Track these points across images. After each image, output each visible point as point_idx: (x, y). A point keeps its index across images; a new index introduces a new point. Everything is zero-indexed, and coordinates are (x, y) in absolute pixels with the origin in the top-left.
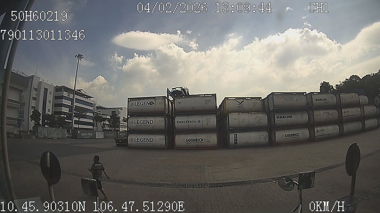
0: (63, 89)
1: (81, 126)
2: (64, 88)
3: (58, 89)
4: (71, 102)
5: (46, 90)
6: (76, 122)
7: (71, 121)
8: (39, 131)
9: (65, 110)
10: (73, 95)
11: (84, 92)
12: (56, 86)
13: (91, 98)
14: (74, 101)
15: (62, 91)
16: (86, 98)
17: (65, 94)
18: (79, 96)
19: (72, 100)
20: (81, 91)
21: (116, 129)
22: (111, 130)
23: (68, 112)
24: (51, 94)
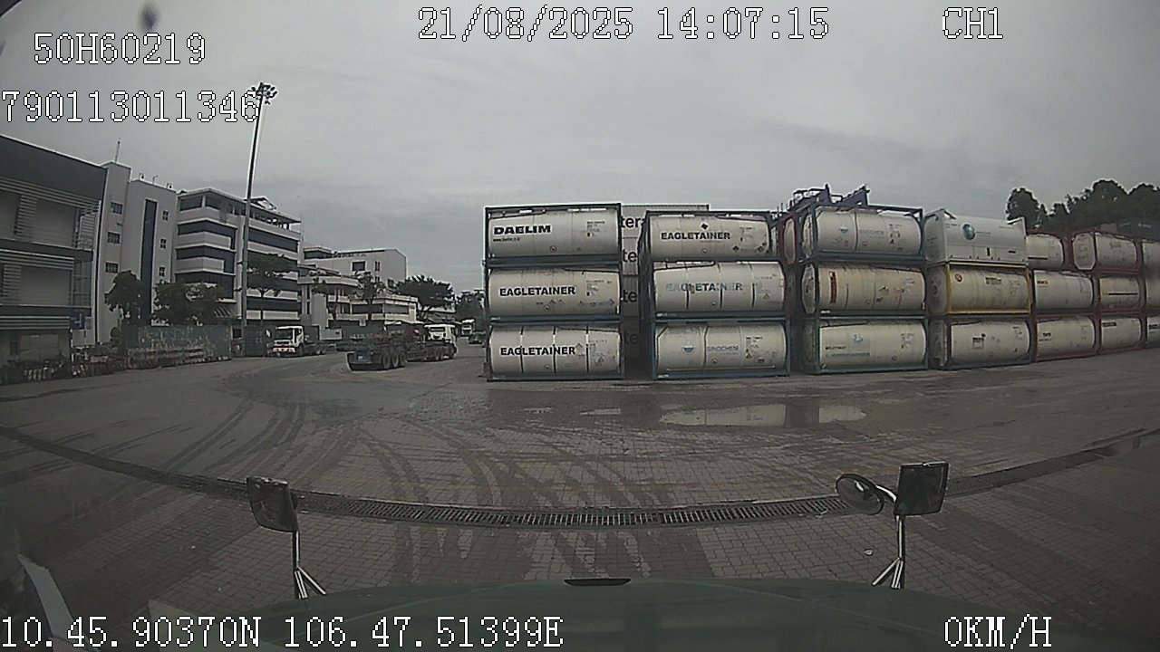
0: (204, 198)
1: (268, 315)
2: (207, 198)
3: (188, 202)
4: (230, 239)
5: (151, 207)
6: (252, 304)
7: (233, 301)
9: (215, 266)
10: (236, 216)
11: (271, 207)
12: (183, 192)
13: (290, 225)
14: (239, 236)
15: (200, 206)
16: (275, 223)
18: (256, 218)
19: (232, 233)
20: (260, 202)
21: (373, 319)
22: (358, 322)
23: (222, 272)
24: (167, 219)
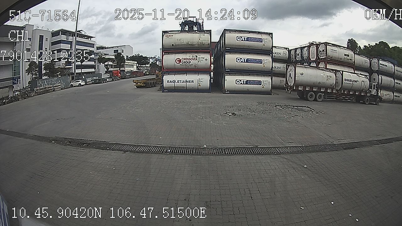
0: (60, 32)
1: (84, 71)
3: (55, 34)
4: (70, 45)
5: (41, 37)
6: (78, 67)
7: (71, 67)
10: (72, 37)
11: (84, 33)
12: (53, 31)
13: (92, 39)
14: (73, 44)
15: (59, 35)
16: (86, 39)
17: (63, 38)
18: (79, 37)
20: (80, 32)
21: (121, 70)
23: (67, 57)
24: (47, 41)
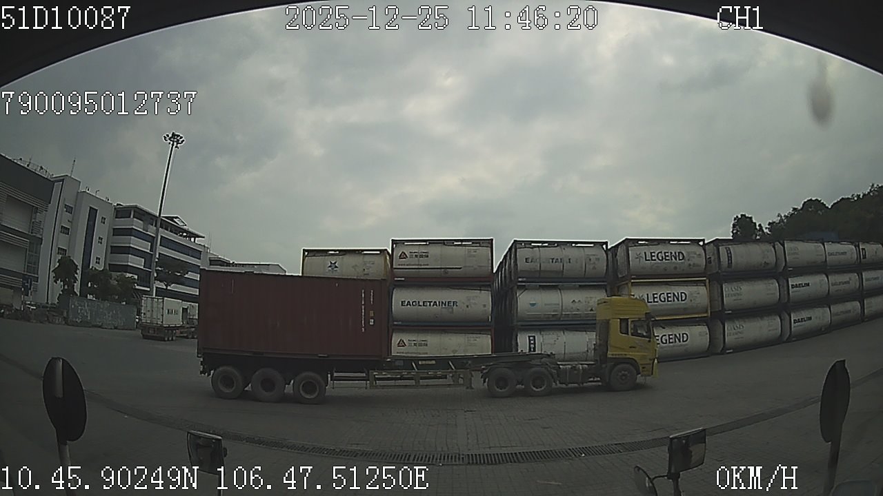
2: (134, 212)
3: (122, 212)
4: (150, 244)
5: (93, 212)
6: (161, 292)
7: (149, 289)
8: (73, 306)
9: (137, 262)
10: (155, 228)
11: (182, 224)
12: (118, 205)
13: (197, 239)
14: (157, 243)
15: (130, 217)
16: (184, 237)
17: (138, 225)
18: (170, 231)
19: (152, 240)
20: (175, 220)
23: (142, 267)
24: (104, 223)
